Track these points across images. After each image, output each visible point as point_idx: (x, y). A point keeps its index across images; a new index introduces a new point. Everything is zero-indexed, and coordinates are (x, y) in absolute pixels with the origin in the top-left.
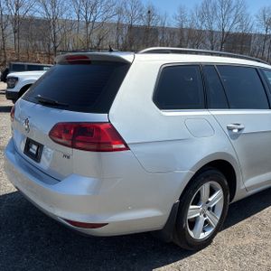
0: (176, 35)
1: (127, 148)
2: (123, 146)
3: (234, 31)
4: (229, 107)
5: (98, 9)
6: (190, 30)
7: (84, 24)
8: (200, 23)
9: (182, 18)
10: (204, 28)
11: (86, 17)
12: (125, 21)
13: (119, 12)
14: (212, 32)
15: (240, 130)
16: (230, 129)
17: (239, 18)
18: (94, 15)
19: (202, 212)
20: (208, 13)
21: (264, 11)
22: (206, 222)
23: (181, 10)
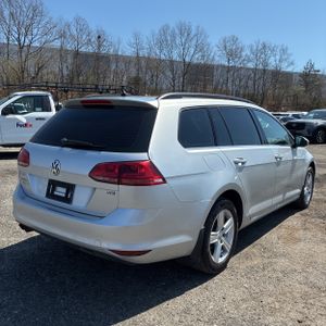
0: (132, 64)
1: (164, 181)
2: (161, 180)
3: (195, 61)
4: (232, 144)
5: (35, 31)
6: (148, 59)
7: (17, 48)
8: (158, 52)
9: (138, 45)
10: (163, 57)
11: (19, 41)
12: (70, 46)
13: (62, 35)
14: (172, 62)
15: (243, 163)
16: (236, 163)
17: (199, 48)
18: (30, 37)
19: (220, 238)
20: (167, 41)
21: (224, 41)
22: (223, 248)
23: (136, 36)
